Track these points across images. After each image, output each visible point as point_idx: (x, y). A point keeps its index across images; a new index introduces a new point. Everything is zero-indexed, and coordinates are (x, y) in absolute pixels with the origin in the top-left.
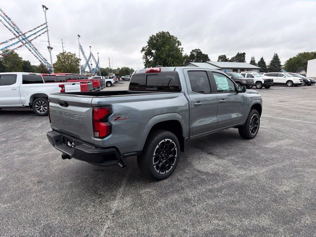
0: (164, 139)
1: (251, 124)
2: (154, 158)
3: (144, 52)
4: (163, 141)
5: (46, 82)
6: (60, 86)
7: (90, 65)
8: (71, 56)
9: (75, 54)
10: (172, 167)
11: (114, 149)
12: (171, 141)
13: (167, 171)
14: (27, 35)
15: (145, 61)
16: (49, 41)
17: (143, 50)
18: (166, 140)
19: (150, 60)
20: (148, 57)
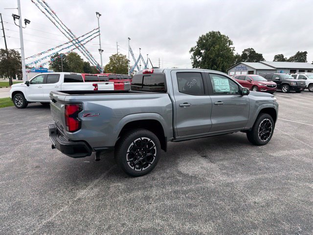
0: (141, 137)
1: (261, 130)
2: (127, 154)
3: (193, 52)
4: (140, 139)
5: (86, 81)
6: (94, 85)
7: (139, 66)
8: (122, 58)
9: (125, 56)
10: (149, 165)
11: (84, 143)
12: (149, 140)
13: (143, 169)
14: (80, 40)
15: (193, 61)
16: (100, 45)
17: (192, 50)
18: (143, 138)
19: (198, 60)
20: (196, 57)
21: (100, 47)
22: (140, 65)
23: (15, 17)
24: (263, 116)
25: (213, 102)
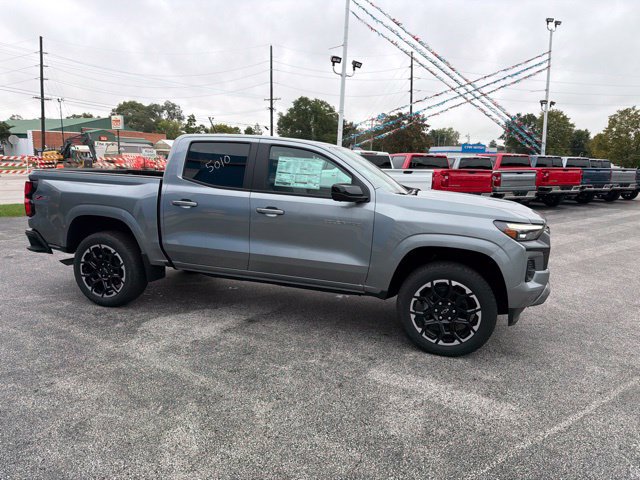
16: (547, 91)
21: (547, 96)
23: (335, 60)
24: (432, 269)
25: (254, 207)
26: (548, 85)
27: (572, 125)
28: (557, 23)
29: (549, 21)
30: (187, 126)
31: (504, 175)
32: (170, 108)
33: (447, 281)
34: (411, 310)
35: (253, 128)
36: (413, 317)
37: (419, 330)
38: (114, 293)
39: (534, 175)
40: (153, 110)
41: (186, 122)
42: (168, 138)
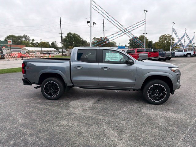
1: (150, 91)
8: (169, 37)
12: (55, 83)
13: (52, 97)
18: (52, 82)
21: (145, 32)
22: (185, 41)
23: (88, 22)
24: (153, 82)
25: (100, 67)
26: (145, 29)
27: (148, 40)
28: (147, 11)
29: (144, 10)
30: (32, 43)
31: (140, 55)
32: (25, 37)
33: (157, 85)
34: (148, 93)
35: (54, 42)
36: (148, 95)
37: (150, 98)
38: (56, 96)
39: (147, 54)
40: (19, 38)
41: (31, 41)
42: (26, 47)
